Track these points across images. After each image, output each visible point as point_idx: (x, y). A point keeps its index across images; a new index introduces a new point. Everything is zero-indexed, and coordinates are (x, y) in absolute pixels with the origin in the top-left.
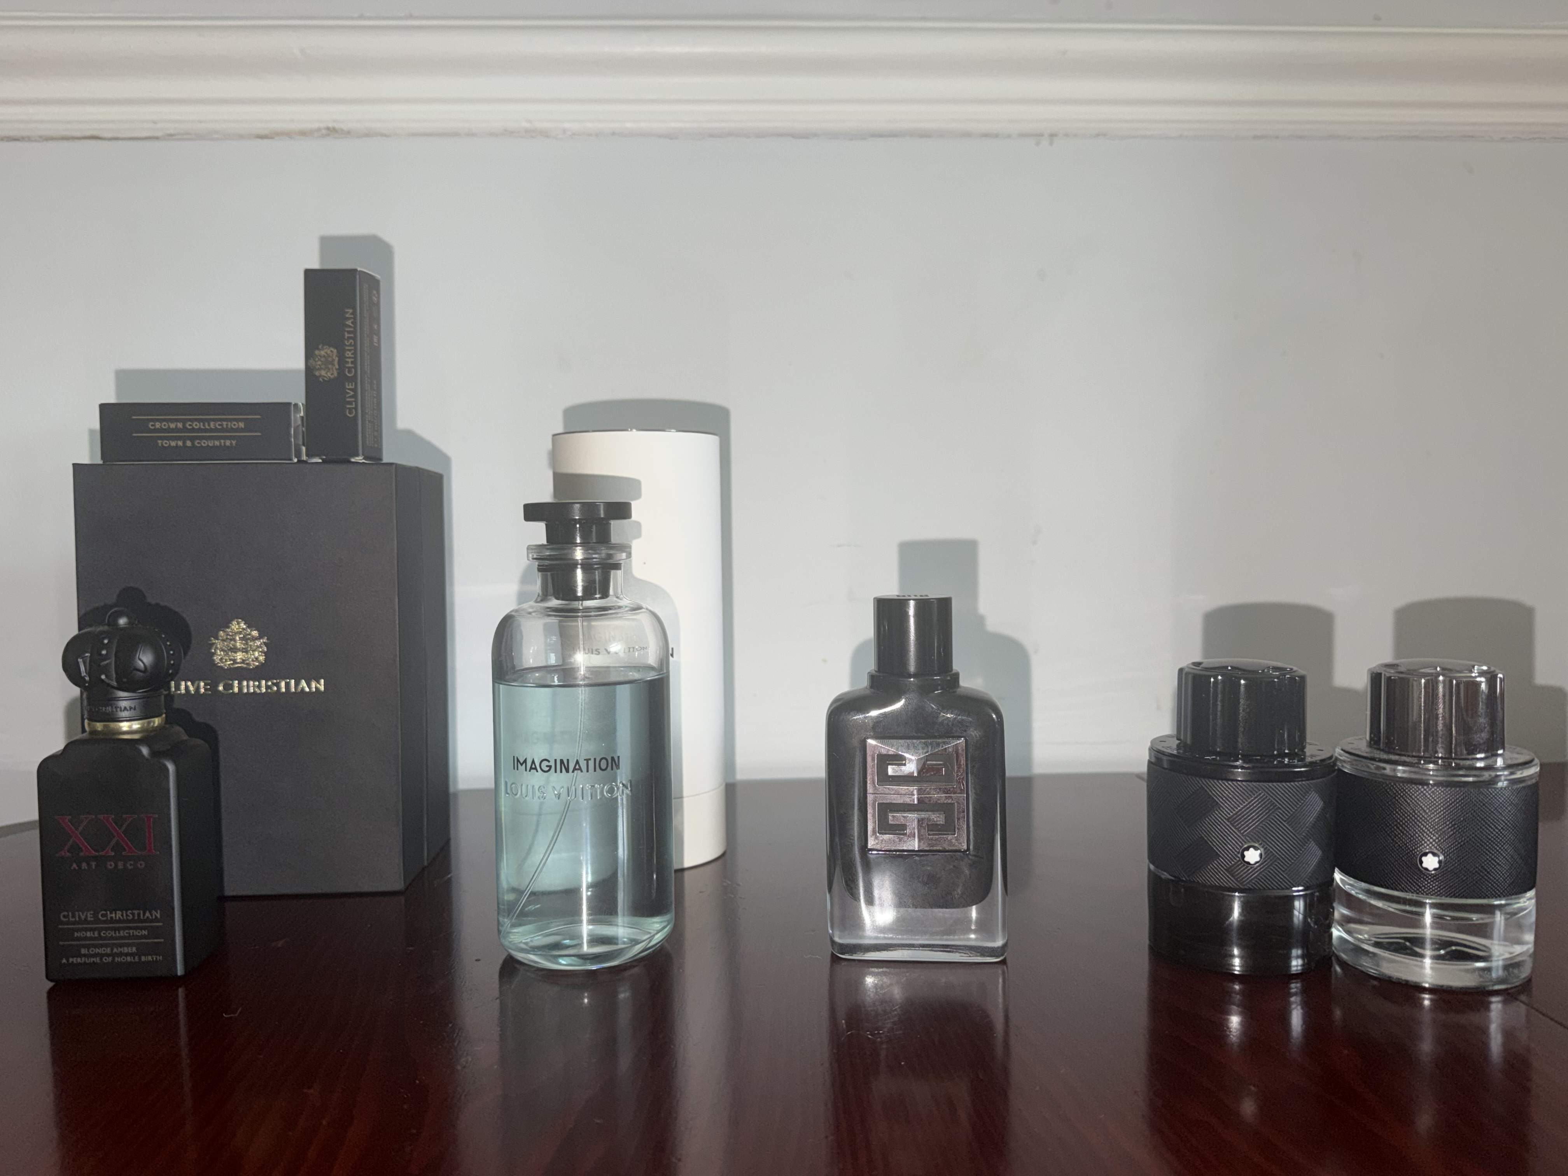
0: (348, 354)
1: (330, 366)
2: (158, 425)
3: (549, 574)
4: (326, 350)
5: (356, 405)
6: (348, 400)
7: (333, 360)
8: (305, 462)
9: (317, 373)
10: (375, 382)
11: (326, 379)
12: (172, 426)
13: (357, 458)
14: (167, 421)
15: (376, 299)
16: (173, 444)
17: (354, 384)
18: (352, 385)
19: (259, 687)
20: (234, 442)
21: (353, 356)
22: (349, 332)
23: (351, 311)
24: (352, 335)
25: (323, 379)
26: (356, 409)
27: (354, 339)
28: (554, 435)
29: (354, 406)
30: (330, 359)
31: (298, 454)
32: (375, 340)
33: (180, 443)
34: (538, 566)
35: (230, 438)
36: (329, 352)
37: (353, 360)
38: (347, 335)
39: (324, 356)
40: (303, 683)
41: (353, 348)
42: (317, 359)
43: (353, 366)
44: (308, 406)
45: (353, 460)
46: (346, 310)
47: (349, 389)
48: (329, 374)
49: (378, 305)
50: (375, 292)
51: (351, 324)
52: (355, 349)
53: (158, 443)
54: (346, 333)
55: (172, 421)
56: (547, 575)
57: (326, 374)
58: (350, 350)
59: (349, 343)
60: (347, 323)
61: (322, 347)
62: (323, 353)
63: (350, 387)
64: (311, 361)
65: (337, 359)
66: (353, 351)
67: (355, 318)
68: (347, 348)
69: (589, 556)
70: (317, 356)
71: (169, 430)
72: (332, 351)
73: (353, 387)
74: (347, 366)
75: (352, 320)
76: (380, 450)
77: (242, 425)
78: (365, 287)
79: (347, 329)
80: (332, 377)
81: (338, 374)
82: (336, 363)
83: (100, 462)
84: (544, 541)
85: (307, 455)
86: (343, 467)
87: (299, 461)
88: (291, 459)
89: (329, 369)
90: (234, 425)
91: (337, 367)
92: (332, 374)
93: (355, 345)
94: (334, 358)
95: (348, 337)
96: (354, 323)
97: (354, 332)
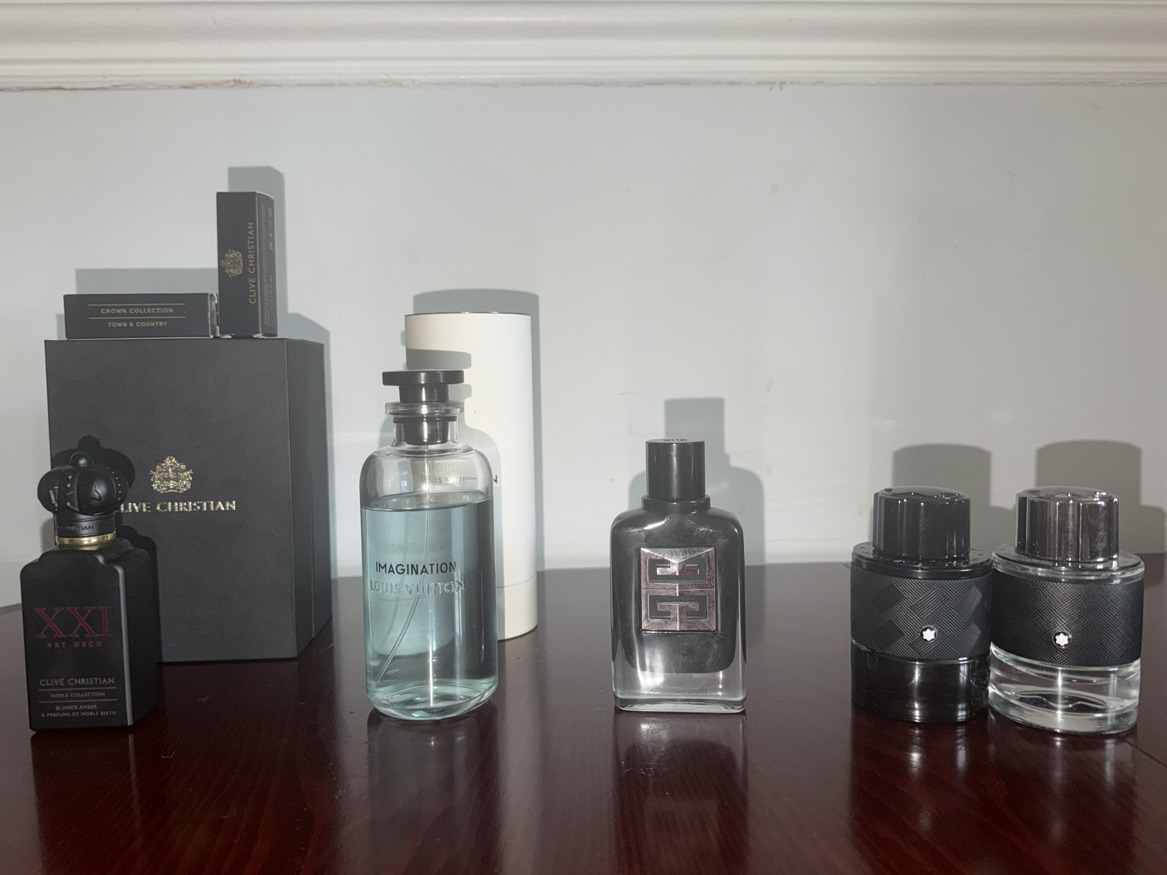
0: (250, 257)
1: (237, 266)
2: (108, 311)
3: (402, 425)
4: (233, 254)
5: (257, 295)
6: (250, 291)
7: (239, 261)
8: (219, 338)
9: (227, 271)
10: (271, 277)
11: (234, 275)
12: (119, 311)
13: (258, 335)
14: (115, 307)
15: (270, 214)
16: (120, 325)
17: (255, 279)
18: (253, 280)
19: (187, 507)
20: (165, 324)
21: (254, 258)
22: (250, 240)
23: (252, 224)
24: (253, 242)
25: (232, 276)
26: (257, 298)
27: (255, 245)
28: (407, 316)
29: (255, 296)
30: (237, 260)
31: (214, 332)
32: (271, 245)
33: (125, 325)
34: (394, 418)
35: (162, 320)
36: (236, 255)
37: (254, 261)
38: (249, 242)
39: (232, 258)
40: (220, 504)
41: (253, 252)
42: (227, 261)
43: (254, 265)
44: (221, 295)
45: (255, 336)
46: (248, 224)
47: (251, 283)
48: (236, 272)
49: (272, 218)
50: (270, 209)
51: (252, 234)
52: (256, 253)
53: (108, 324)
54: (249, 241)
55: (119, 308)
56: (400, 426)
57: (235, 271)
58: (251, 254)
59: (251, 248)
60: (249, 233)
61: (231, 251)
62: (231, 256)
63: (252, 281)
64: (223, 262)
65: (242, 260)
66: (254, 254)
67: (255, 229)
68: (249, 252)
69: (433, 412)
70: (227, 258)
71: (117, 315)
72: (238, 255)
73: (254, 281)
74: (250, 265)
75: (253, 231)
76: (275, 328)
77: (171, 310)
78: (262, 206)
79: (249, 238)
80: (238, 274)
81: (243, 271)
82: (241, 263)
83: (65, 339)
84: (397, 399)
85: (220, 333)
86: (248, 342)
87: (215, 338)
88: (208, 336)
89: (236, 268)
90: (165, 311)
91: (242, 266)
92: (238, 272)
93: (255, 250)
94: (240, 259)
95: (250, 244)
96: (255, 233)
97: (255, 240)
